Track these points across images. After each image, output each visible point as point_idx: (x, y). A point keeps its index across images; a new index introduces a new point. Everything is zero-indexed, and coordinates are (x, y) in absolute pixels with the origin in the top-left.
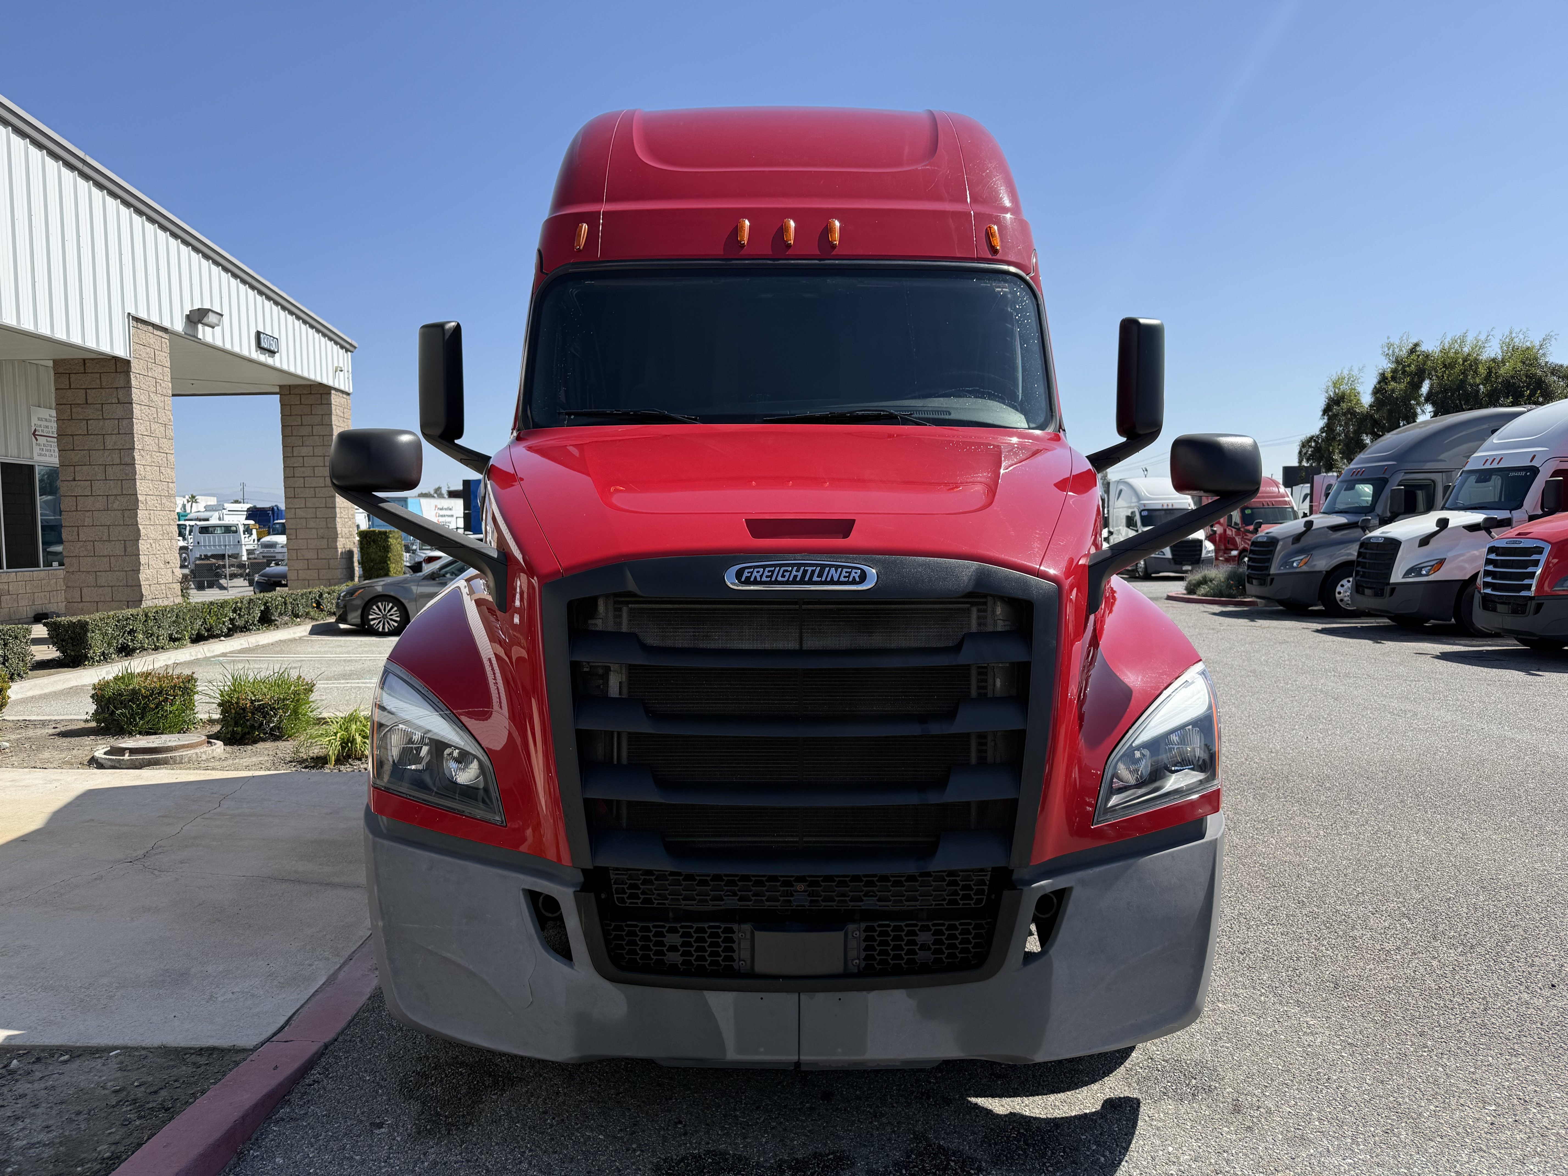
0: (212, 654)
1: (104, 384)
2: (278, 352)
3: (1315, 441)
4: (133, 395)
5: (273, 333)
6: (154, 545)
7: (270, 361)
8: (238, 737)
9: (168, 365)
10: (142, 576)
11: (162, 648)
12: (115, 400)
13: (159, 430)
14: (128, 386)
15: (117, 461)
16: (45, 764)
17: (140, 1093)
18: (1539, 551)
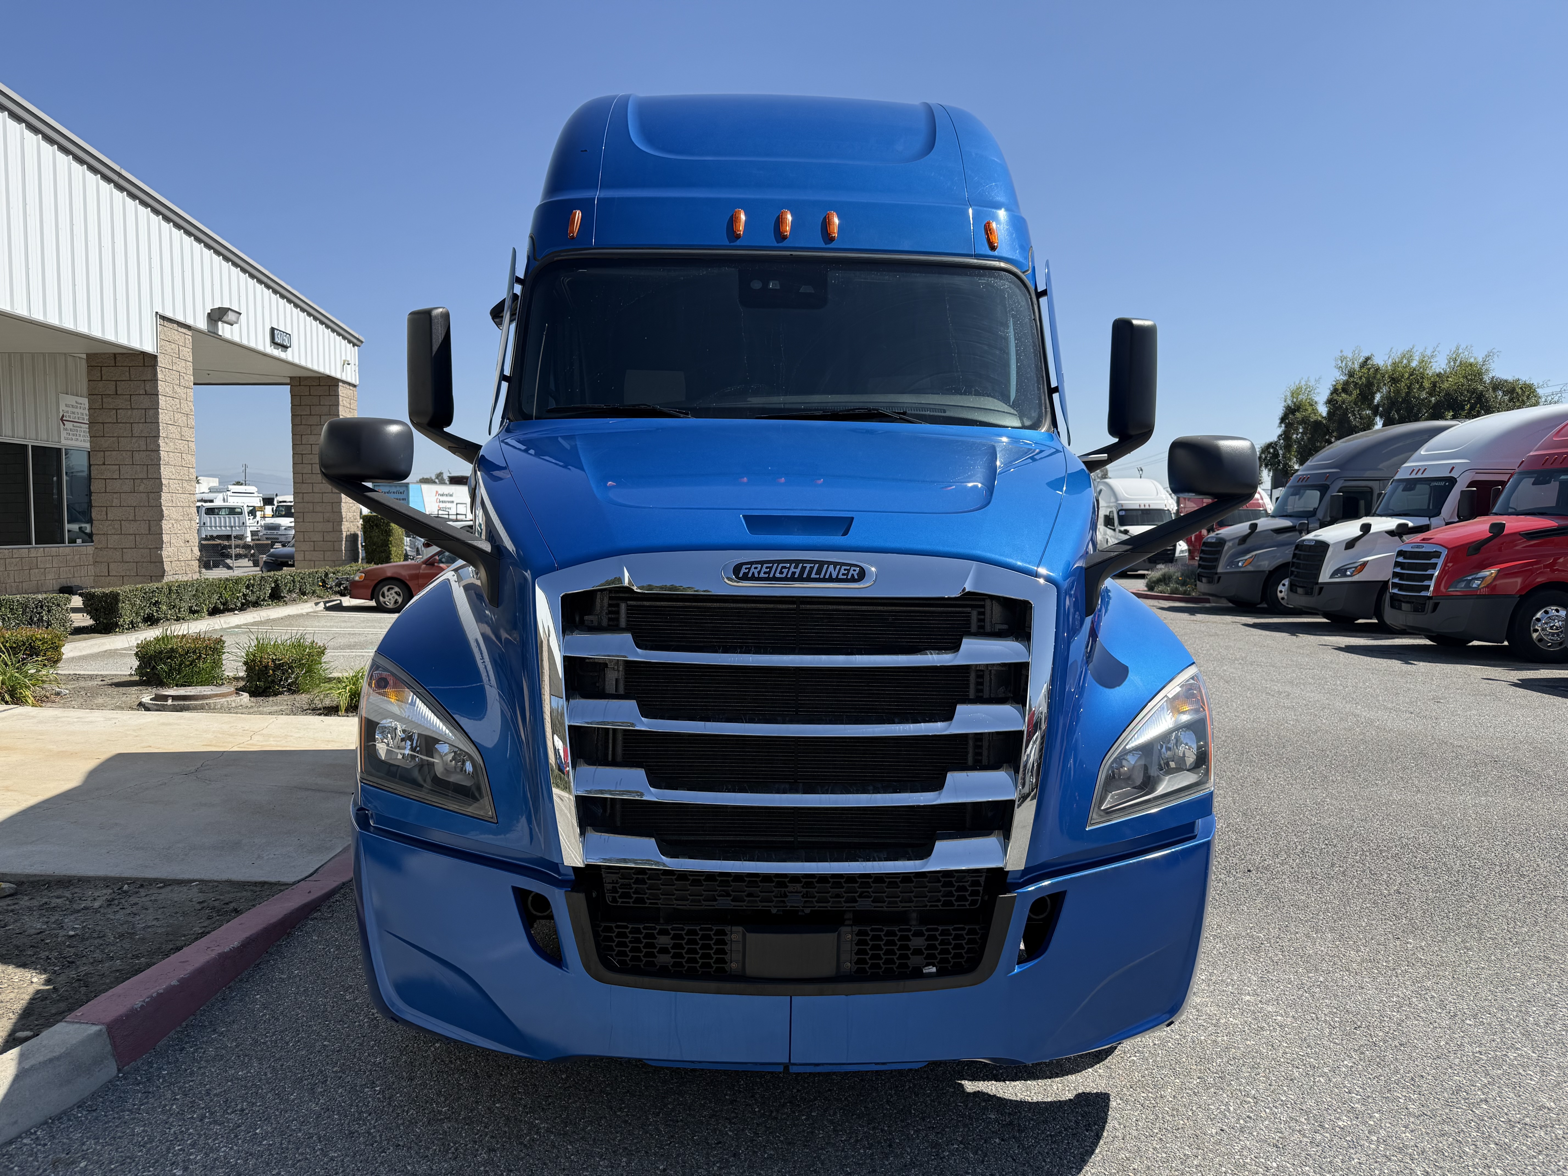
0: (228, 626)
1: (133, 377)
2: (290, 347)
3: (1273, 447)
4: (159, 387)
5: (285, 329)
6: (175, 525)
7: (282, 355)
8: (261, 690)
9: (191, 359)
10: (164, 553)
11: (183, 619)
12: (142, 392)
13: (181, 420)
14: (155, 379)
15: (144, 448)
16: (100, 707)
17: (216, 904)
18: (1437, 555)
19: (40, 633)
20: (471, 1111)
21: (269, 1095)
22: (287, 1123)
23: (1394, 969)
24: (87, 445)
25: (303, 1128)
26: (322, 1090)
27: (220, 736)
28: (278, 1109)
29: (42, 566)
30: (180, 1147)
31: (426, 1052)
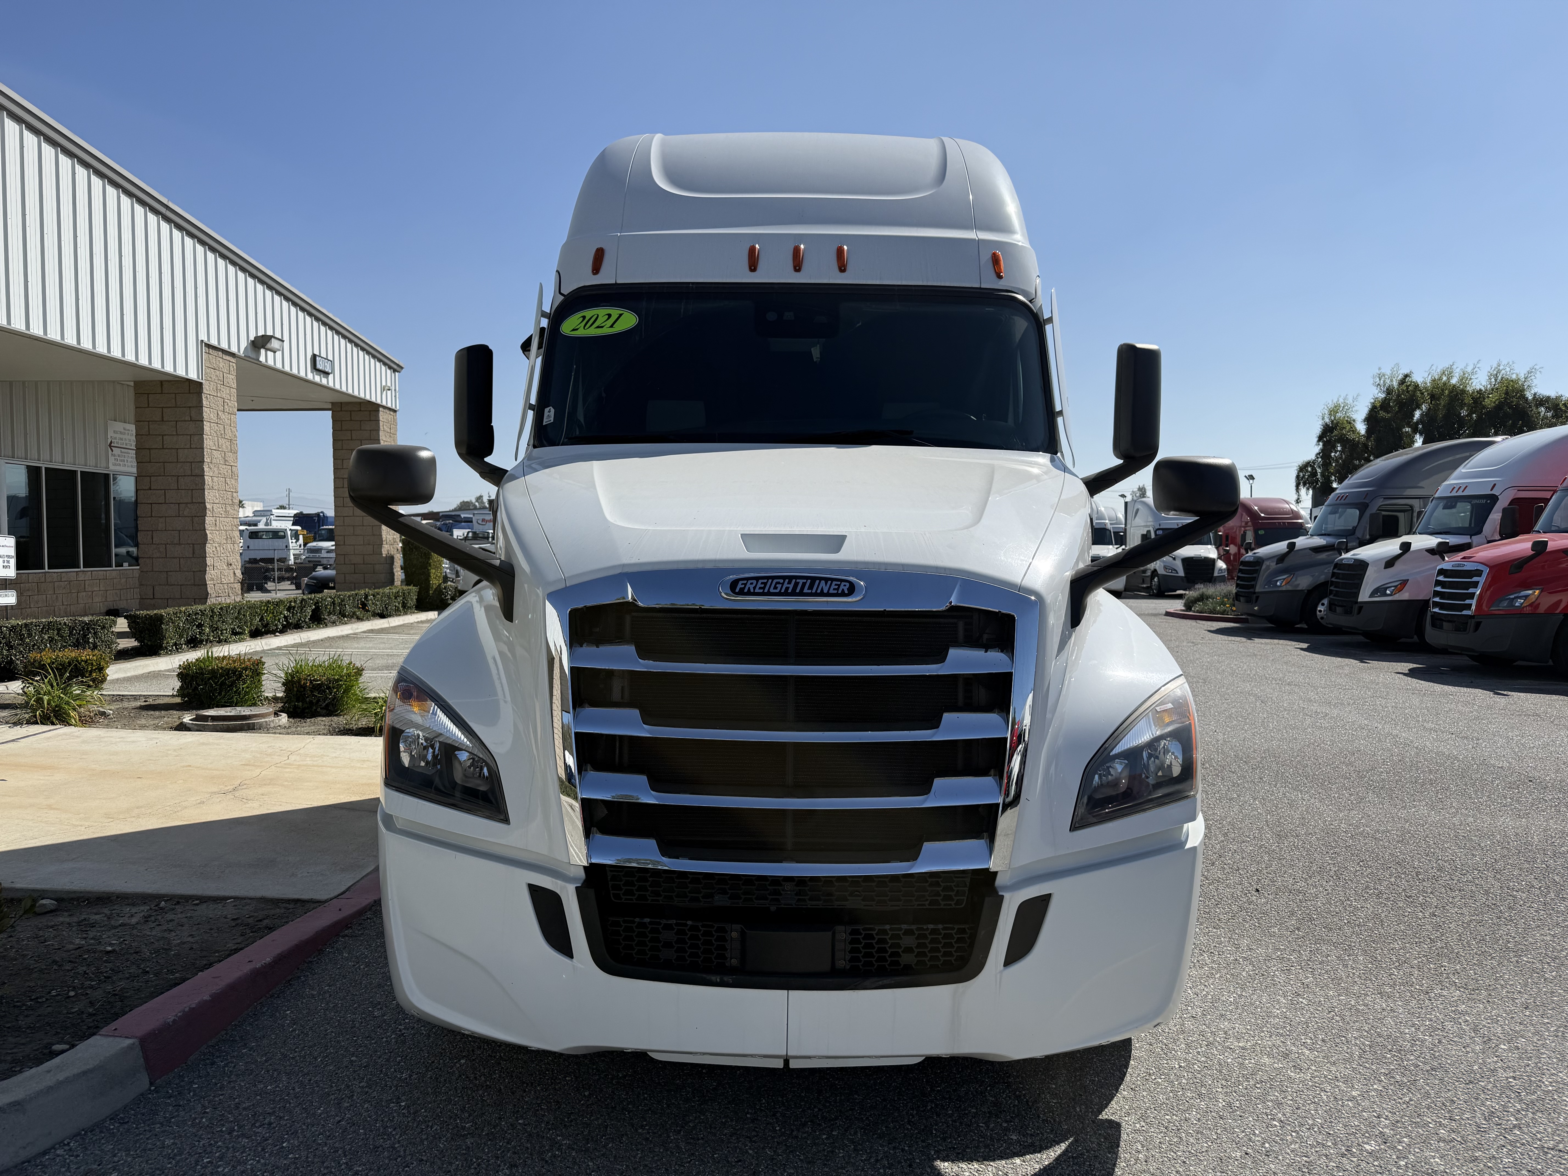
0: (269, 648)
1: (179, 403)
2: (332, 373)
3: (1311, 466)
4: (204, 414)
5: (327, 355)
6: (218, 548)
7: (324, 381)
8: (299, 711)
9: (235, 386)
10: (208, 577)
11: (225, 641)
12: (187, 418)
13: (224, 445)
14: (200, 406)
15: (189, 473)
16: (143, 727)
17: (250, 921)
18: (1479, 573)
19: (86, 654)
20: (494, 1127)
21: (297, 1109)
22: (313, 1136)
23: (1428, 993)
24: (134, 470)
25: (328, 1142)
26: (348, 1105)
27: (259, 756)
28: (304, 1124)
29: (90, 589)
30: (208, 1160)
31: (452, 1068)
